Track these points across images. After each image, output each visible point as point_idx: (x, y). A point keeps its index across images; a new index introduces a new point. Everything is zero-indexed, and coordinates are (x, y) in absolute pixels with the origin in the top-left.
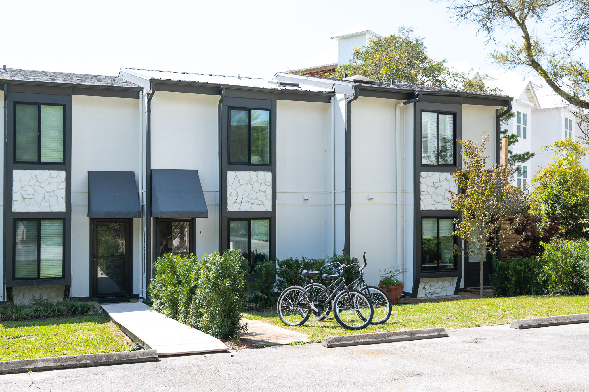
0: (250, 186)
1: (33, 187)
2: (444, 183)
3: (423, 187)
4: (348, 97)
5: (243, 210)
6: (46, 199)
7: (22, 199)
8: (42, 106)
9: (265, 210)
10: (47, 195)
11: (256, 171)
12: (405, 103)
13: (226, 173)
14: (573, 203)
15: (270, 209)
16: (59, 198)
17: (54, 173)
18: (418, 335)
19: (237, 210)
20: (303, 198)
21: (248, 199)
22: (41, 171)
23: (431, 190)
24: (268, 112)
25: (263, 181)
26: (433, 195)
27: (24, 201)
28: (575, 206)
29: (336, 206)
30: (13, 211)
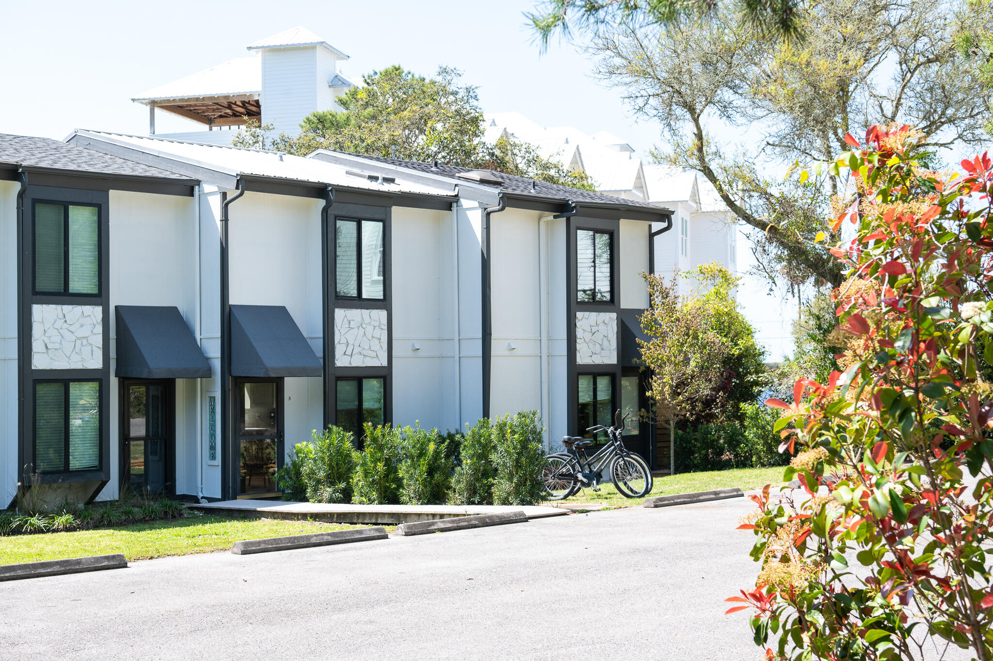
0: (361, 331)
1: (60, 331)
2: (602, 327)
3: (579, 333)
4: (486, 207)
5: (354, 365)
6: (77, 350)
7: (44, 350)
8: (70, 207)
9: (379, 365)
10: (78, 342)
11: (367, 309)
12: (555, 217)
13: (334, 312)
14: (736, 353)
15: (385, 364)
16: (94, 348)
17: (88, 309)
18: (722, 495)
19: (347, 365)
20: (413, 346)
21: (360, 349)
22: (70, 307)
23: (588, 336)
24: (381, 224)
25: (377, 324)
26: (590, 344)
27: (47, 352)
28: (740, 357)
29: (461, 359)
30: (33, 368)
